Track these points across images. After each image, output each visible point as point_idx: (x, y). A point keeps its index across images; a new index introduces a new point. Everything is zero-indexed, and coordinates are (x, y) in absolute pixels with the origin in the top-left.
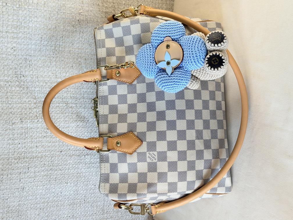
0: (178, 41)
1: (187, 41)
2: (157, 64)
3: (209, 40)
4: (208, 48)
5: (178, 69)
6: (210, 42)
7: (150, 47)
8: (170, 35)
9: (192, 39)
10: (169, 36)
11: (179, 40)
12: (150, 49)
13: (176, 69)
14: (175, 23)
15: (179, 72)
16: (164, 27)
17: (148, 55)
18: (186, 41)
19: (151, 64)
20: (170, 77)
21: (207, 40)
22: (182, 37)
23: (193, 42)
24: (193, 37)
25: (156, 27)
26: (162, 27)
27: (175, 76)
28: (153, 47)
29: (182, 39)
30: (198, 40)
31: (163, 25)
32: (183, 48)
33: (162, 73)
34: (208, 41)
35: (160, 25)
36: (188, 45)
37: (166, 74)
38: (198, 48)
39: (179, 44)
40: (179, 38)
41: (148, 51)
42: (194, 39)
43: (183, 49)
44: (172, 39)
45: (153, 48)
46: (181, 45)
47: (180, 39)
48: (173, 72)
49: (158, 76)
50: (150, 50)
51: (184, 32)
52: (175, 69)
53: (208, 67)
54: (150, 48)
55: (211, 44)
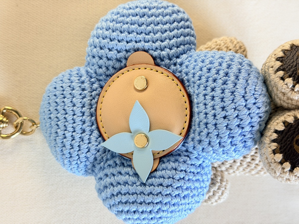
0: (173, 67)
1: (205, 69)
2: (104, 140)
3: (283, 70)
4: (280, 95)
5: (172, 159)
6: (290, 77)
7: (83, 79)
8: (147, 45)
9: (224, 65)
10: (146, 48)
11: (175, 64)
12: (83, 86)
13: (165, 160)
14: (165, 8)
15: (176, 169)
16: (128, 20)
17: (74, 105)
18: (201, 70)
19: (86, 137)
20: (145, 185)
21: (278, 70)
22: (184, 56)
23: (227, 74)
24: (227, 59)
25: (104, 18)
26: (122, 18)
27: (161, 185)
28: (93, 80)
29: (187, 63)
30: (243, 71)
31: (125, 12)
32: (191, 90)
33: (118, 169)
34: (281, 73)
35: (115, 11)
36: (208, 84)
37: (131, 173)
38: (243, 97)
39: (178, 78)
40: (178, 57)
41: (76, 92)
42: (229, 66)
43: (189, 96)
44: (154, 59)
45: (93, 83)
46: (182, 82)
47: (179, 60)
48: (156, 170)
49: (107, 175)
50: (83, 90)
51: (192, 38)
52: (161, 159)
53: (281, 163)
54: (83, 82)
55: (294, 86)
